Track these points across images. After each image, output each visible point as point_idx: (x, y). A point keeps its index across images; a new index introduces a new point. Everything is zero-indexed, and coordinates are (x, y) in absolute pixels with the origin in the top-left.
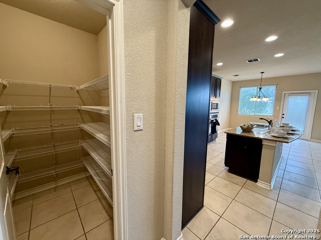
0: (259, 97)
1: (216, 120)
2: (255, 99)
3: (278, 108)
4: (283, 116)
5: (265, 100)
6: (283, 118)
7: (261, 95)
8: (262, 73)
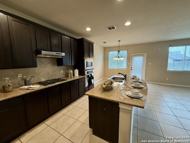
0: (119, 57)
1: (91, 75)
2: (116, 59)
3: (129, 64)
4: (132, 69)
5: (122, 59)
6: (132, 70)
7: (120, 55)
8: (119, 41)
